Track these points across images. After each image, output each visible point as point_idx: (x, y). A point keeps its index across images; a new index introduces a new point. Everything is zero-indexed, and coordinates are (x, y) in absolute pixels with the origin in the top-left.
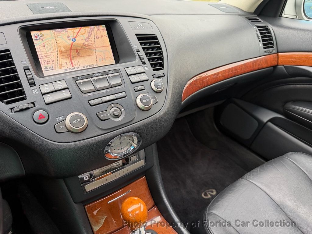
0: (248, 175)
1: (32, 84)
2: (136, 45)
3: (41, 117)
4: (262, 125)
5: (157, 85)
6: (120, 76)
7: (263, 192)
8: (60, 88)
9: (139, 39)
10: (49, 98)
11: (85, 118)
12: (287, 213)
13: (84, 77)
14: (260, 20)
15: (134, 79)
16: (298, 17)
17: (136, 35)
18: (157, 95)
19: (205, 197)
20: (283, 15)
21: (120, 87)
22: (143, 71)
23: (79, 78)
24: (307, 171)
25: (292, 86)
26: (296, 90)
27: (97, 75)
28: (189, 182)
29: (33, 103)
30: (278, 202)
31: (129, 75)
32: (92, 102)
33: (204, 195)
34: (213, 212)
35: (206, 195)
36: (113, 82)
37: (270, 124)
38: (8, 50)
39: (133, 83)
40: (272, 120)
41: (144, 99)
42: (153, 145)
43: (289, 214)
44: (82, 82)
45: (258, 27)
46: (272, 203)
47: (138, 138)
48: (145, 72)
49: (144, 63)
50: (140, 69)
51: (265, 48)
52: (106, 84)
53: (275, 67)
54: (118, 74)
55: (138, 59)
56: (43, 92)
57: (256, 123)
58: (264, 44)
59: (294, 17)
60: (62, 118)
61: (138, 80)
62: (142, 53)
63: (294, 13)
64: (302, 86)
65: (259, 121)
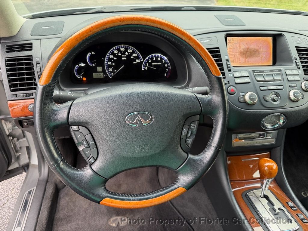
1: (230, 70)
2: (295, 54)
3: (232, 90)
5: (307, 86)
6: (281, 74)
8: (245, 76)
9: (298, 50)
10: (238, 81)
11: (257, 97)
13: (259, 71)
15: (290, 78)
17: (296, 47)
18: (304, 93)
21: (280, 82)
22: (298, 73)
23: (256, 72)
27: (267, 71)
29: (229, 81)
31: (287, 75)
32: (262, 88)
36: (276, 78)
38: (218, 48)
39: (289, 81)
41: (296, 94)
44: (258, 75)
47: (284, 119)
48: (298, 75)
49: (299, 68)
50: (296, 72)
52: (271, 78)
54: (280, 73)
55: (294, 65)
56: (235, 76)
60: (243, 94)
61: (293, 79)
62: (298, 61)
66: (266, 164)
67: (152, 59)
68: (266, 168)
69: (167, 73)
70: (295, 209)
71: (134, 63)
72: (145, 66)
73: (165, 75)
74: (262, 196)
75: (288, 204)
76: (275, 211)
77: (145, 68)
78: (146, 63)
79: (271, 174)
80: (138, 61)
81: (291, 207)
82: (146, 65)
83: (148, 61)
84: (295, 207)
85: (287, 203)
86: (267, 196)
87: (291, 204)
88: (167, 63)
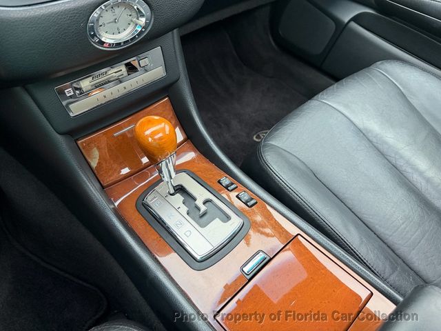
0: (320, 95)
4: (341, 27)
7: (340, 114)
12: (371, 138)
19: (257, 140)
24: (400, 85)
28: (235, 124)
30: (361, 126)
33: (256, 138)
34: (271, 142)
35: (258, 137)
37: (354, 25)
40: (355, 19)
42: (175, 31)
43: (374, 140)
46: (352, 127)
57: (332, 25)
65: (337, 22)
66: (147, 133)
68: (150, 139)
70: (233, 186)
74: (172, 191)
75: (221, 184)
76: (199, 210)
79: (163, 148)
81: (227, 187)
84: (232, 184)
85: (219, 182)
86: (182, 186)
87: (226, 181)
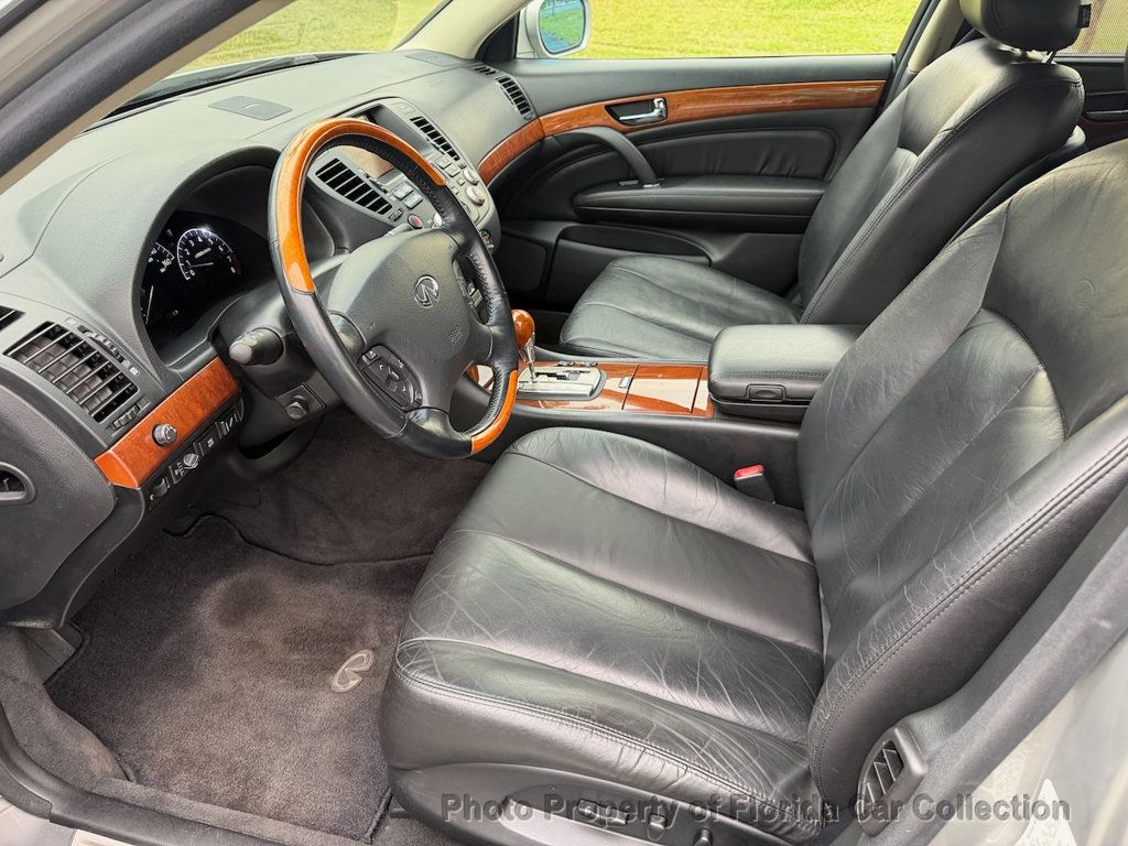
1: (385, 191)
2: (419, 132)
4: (552, 250)
7: (607, 307)
9: (417, 124)
10: (409, 203)
14: (492, 70)
16: (538, 57)
17: (411, 120)
20: (518, 56)
25: (573, 166)
26: (580, 171)
29: (400, 210)
37: (563, 242)
40: (563, 235)
45: (500, 82)
51: (522, 113)
53: (541, 141)
56: (398, 197)
57: (541, 250)
58: (519, 107)
59: (532, 57)
60: (430, 221)
62: (432, 142)
63: (530, 49)
64: (587, 161)
65: (545, 245)
67: (187, 245)
69: (233, 265)
71: (163, 270)
72: (186, 268)
73: (233, 270)
77: (189, 275)
78: (183, 261)
80: (166, 263)
82: (186, 264)
83: (183, 253)
88: (219, 243)
